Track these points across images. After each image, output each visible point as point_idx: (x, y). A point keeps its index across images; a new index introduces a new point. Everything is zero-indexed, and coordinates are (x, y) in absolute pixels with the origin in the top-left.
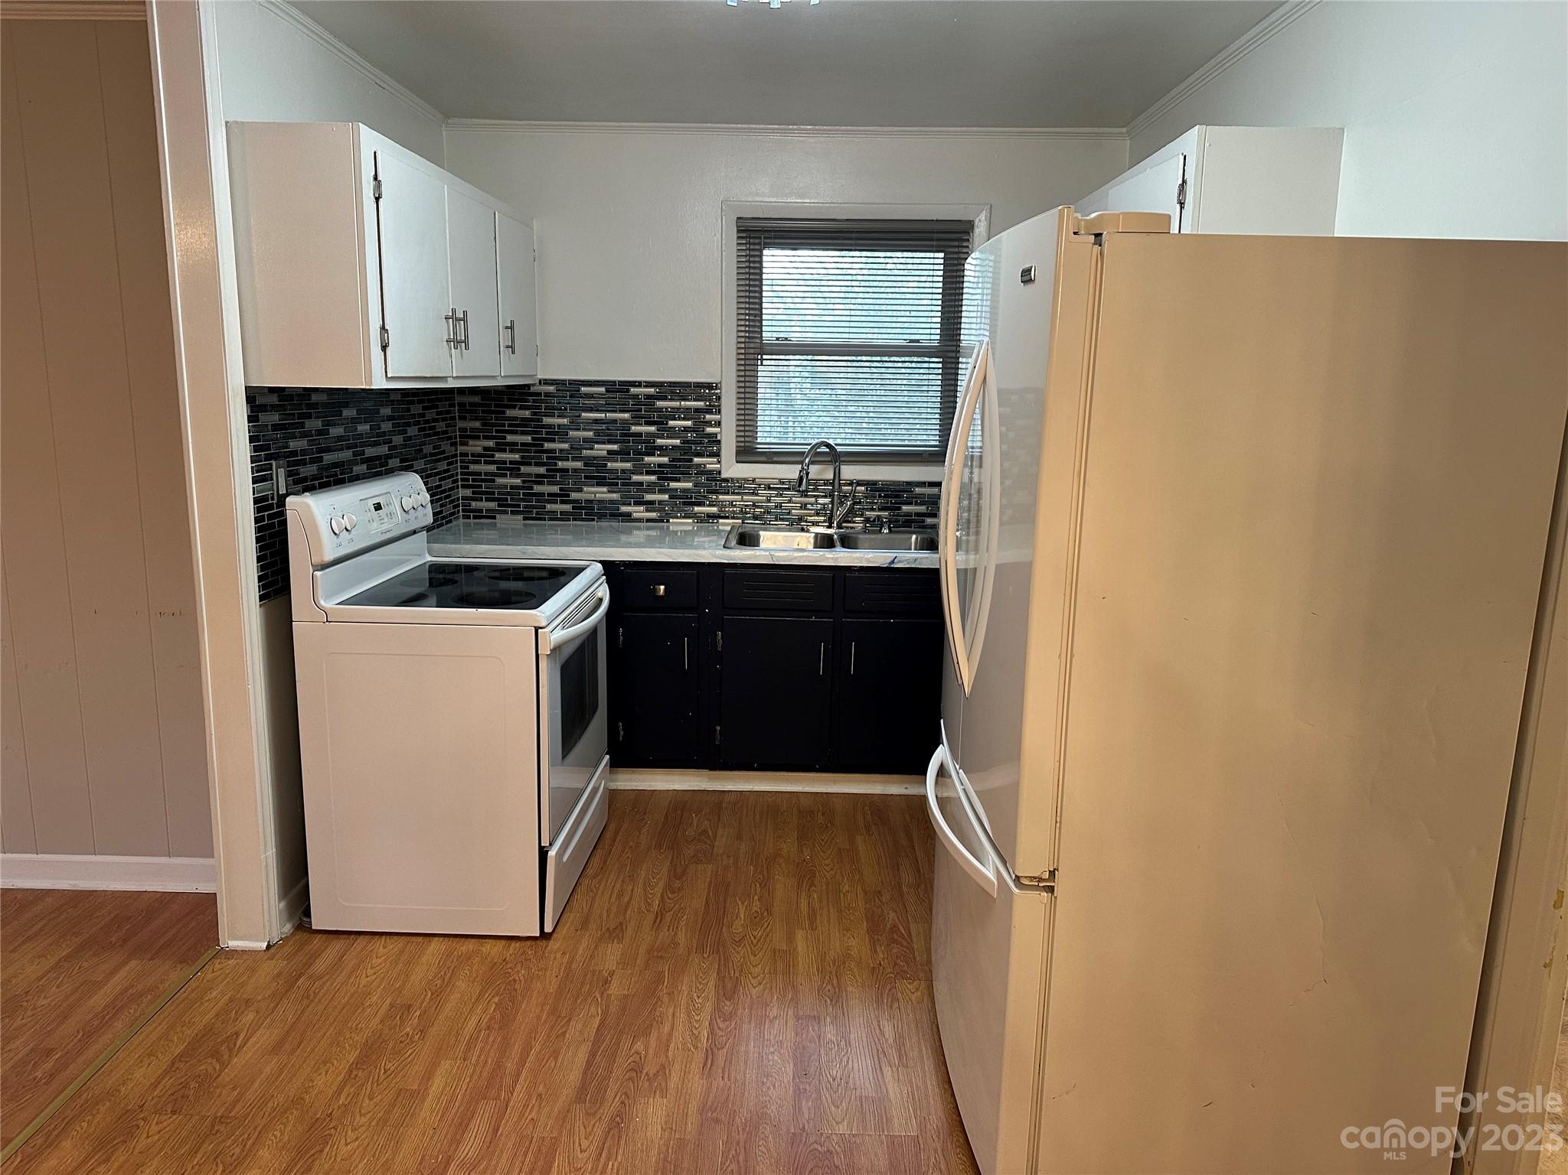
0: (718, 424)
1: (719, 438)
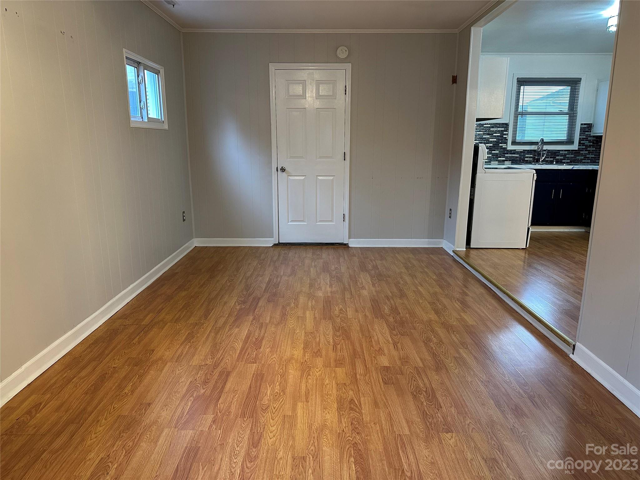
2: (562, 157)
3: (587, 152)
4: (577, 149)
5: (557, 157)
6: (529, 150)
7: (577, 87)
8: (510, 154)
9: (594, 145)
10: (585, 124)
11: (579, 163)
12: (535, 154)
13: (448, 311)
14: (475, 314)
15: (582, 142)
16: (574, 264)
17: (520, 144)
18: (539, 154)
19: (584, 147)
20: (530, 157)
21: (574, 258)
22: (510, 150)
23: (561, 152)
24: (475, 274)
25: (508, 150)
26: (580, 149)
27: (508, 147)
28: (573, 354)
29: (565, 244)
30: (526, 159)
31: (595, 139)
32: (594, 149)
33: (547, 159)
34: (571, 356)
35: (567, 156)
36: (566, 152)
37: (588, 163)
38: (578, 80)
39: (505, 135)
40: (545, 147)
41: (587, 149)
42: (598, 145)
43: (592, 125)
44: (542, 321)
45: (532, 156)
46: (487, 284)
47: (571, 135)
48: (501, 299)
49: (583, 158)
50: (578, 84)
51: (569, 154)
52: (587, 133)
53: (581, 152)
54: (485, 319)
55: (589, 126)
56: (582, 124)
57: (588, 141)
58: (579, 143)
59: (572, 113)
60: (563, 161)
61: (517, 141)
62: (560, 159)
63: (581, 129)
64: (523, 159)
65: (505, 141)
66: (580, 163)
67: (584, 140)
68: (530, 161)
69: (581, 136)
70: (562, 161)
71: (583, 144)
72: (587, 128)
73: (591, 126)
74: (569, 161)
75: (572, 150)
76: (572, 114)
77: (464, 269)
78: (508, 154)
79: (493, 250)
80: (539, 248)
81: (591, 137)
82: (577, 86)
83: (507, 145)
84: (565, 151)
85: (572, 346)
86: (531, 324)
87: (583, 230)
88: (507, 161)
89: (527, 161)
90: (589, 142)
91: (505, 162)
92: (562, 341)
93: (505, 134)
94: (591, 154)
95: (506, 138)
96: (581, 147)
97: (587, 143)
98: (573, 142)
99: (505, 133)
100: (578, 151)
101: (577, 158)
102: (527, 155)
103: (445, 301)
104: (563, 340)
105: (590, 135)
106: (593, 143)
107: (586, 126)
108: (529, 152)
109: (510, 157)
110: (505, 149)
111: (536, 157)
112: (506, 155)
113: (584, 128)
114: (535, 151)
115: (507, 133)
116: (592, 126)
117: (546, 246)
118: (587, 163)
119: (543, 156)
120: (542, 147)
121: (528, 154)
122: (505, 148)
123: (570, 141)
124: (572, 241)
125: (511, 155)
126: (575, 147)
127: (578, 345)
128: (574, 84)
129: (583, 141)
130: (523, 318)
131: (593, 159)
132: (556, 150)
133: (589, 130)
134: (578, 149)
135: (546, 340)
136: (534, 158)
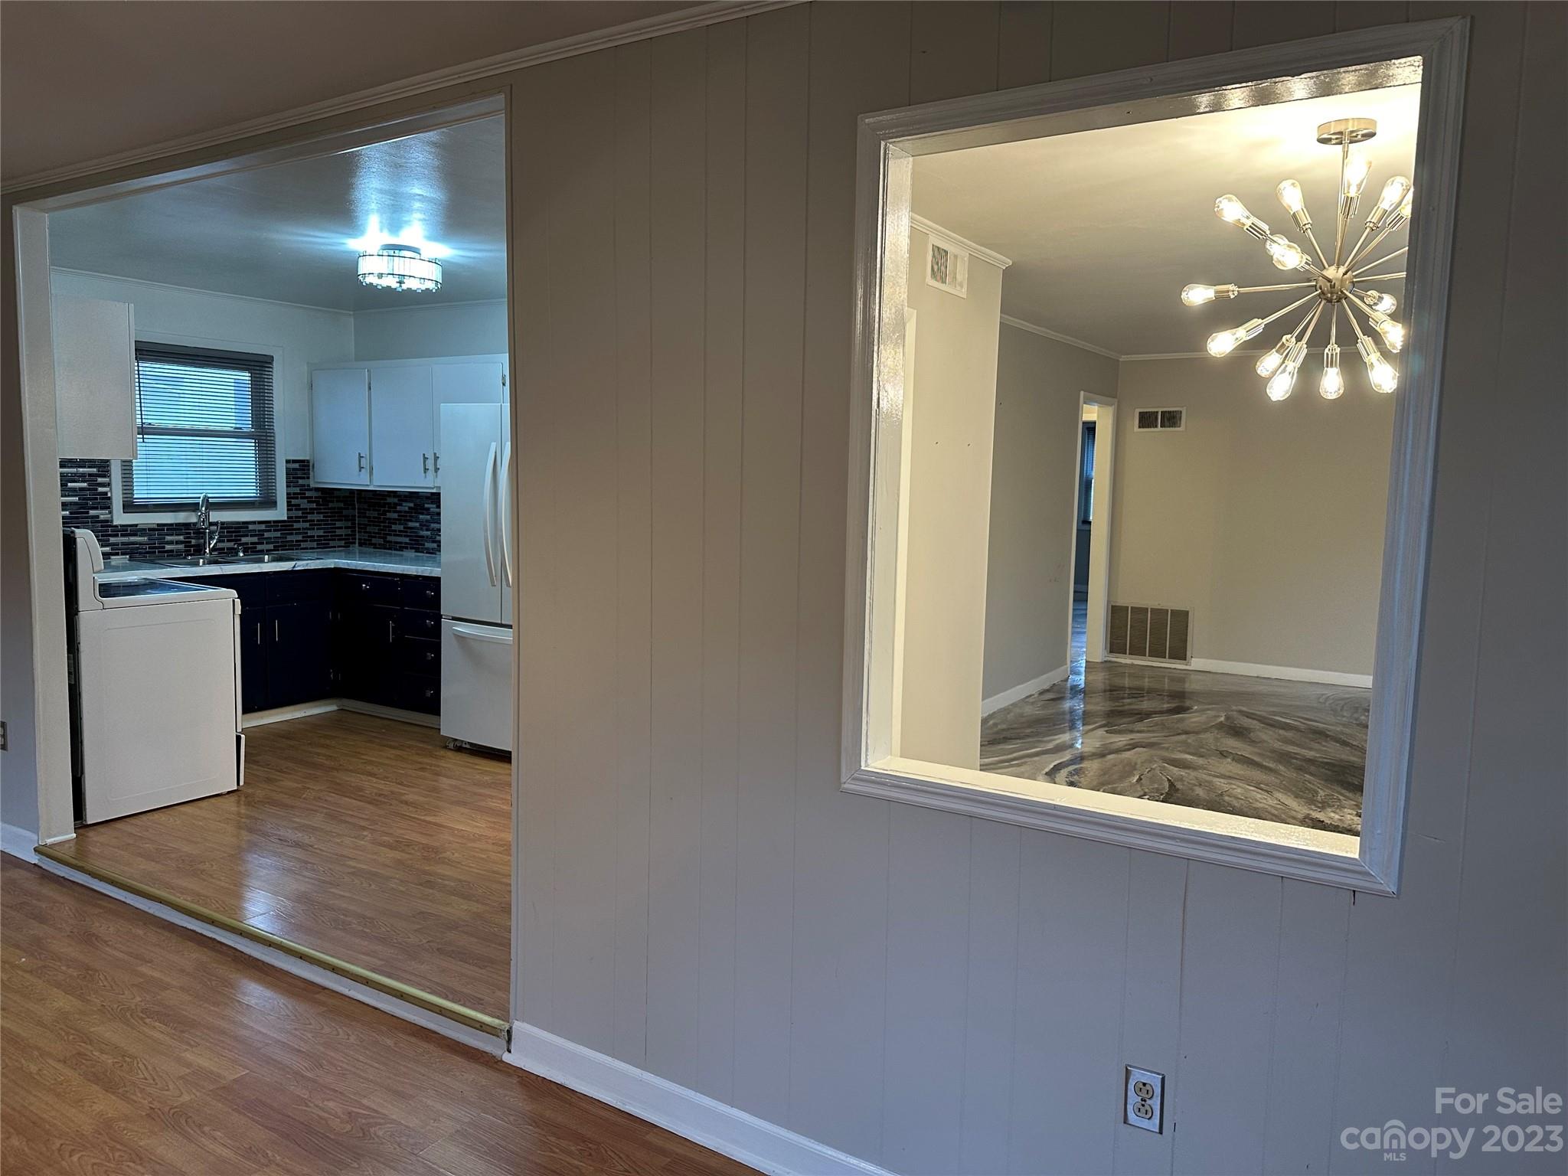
0: (109, 485)
1: (109, 495)
2: (255, 539)
3: (307, 525)
4: (286, 519)
5: (244, 540)
6: (172, 525)
7: (266, 376)
8: (122, 535)
9: (320, 509)
10: (295, 461)
11: (293, 550)
12: (190, 533)
13: (140, 1065)
14: (223, 1042)
15: (294, 502)
16: (370, 807)
17: (146, 510)
18: (199, 533)
19: (300, 513)
20: (177, 543)
21: (361, 789)
22: (122, 526)
23: (251, 527)
24: (146, 909)
25: (116, 526)
26: (292, 517)
27: (114, 517)
28: (509, 1051)
29: (318, 754)
30: (168, 547)
31: (319, 494)
32: (321, 517)
33: (220, 545)
34: (507, 1058)
35: (266, 535)
36: (263, 527)
37: (313, 548)
38: (266, 359)
39: (100, 487)
40: (216, 516)
41: (307, 517)
42: (329, 509)
43: (311, 464)
44: (407, 994)
45: (181, 538)
46: (199, 930)
47: (268, 486)
48: (261, 964)
49: (300, 538)
50: (267, 369)
51: (270, 531)
52: (301, 482)
53: (296, 526)
54: (260, 1045)
55: (303, 466)
56: (288, 462)
57: (306, 501)
58: (289, 504)
59: (262, 433)
60: (259, 547)
61: (137, 502)
62: (252, 543)
63: (289, 472)
64: (159, 548)
65: (105, 502)
66: (296, 549)
67: (297, 498)
68: (178, 551)
69: (289, 488)
70: (256, 548)
71: (297, 507)
72: (300, 470)
73: (309, 466)
74: (271, 547)
75: (275, 522)
76: (263, 438)
77: (101, 900)
78: (117, 535)
79: (156, 815)
80: (269, 780)
81: (311, 490)
82: (267, 373)
83: (111, 513)
84: (260, 523)
85: (506, 1034)
86: (376, 1009)
87: (334, 708)
88: (117, 554)
89: (172, 551)
90: (308, 502)
91: (112, 557)
92: (475, 1028)
93: (103, 485)
94: (318, 529)
95: (106, 493)
96: (294, 513)
97: (304, 504)
98: (276, 502)
99: (100, 480)
100: (289, 522)
101: (289, 538)
102: (168, 538)
103: (109, 1032)
104: (478, 1026)
105: (309, 485)
106: (318, 503)
107: (296, 466)
108: (171, 529)
109: (123, 544)
110: (107, 523)
111: (193, 542)
112: (112, 540)
113: (294, 469)
114: (187, 525)
115: (106, 480)
116: (311, 466)
117: (281, 771)
118: (311, 548)
119: (211, 538)
120: (207, 516)
121: (172, 535)
122: (107, 521)
123: (266, 501)
124: (328, 742)
125: (125, 539)
126: (280, 513)
127: (519, 1026)
128: (258, 368)
129: (297, 501)
130: (347, 999)
131: (321, 540)
132: (238, 523)
133: (305, 474)
134: (288, 518)
135: (433, 1039)
136: (187, 544)
